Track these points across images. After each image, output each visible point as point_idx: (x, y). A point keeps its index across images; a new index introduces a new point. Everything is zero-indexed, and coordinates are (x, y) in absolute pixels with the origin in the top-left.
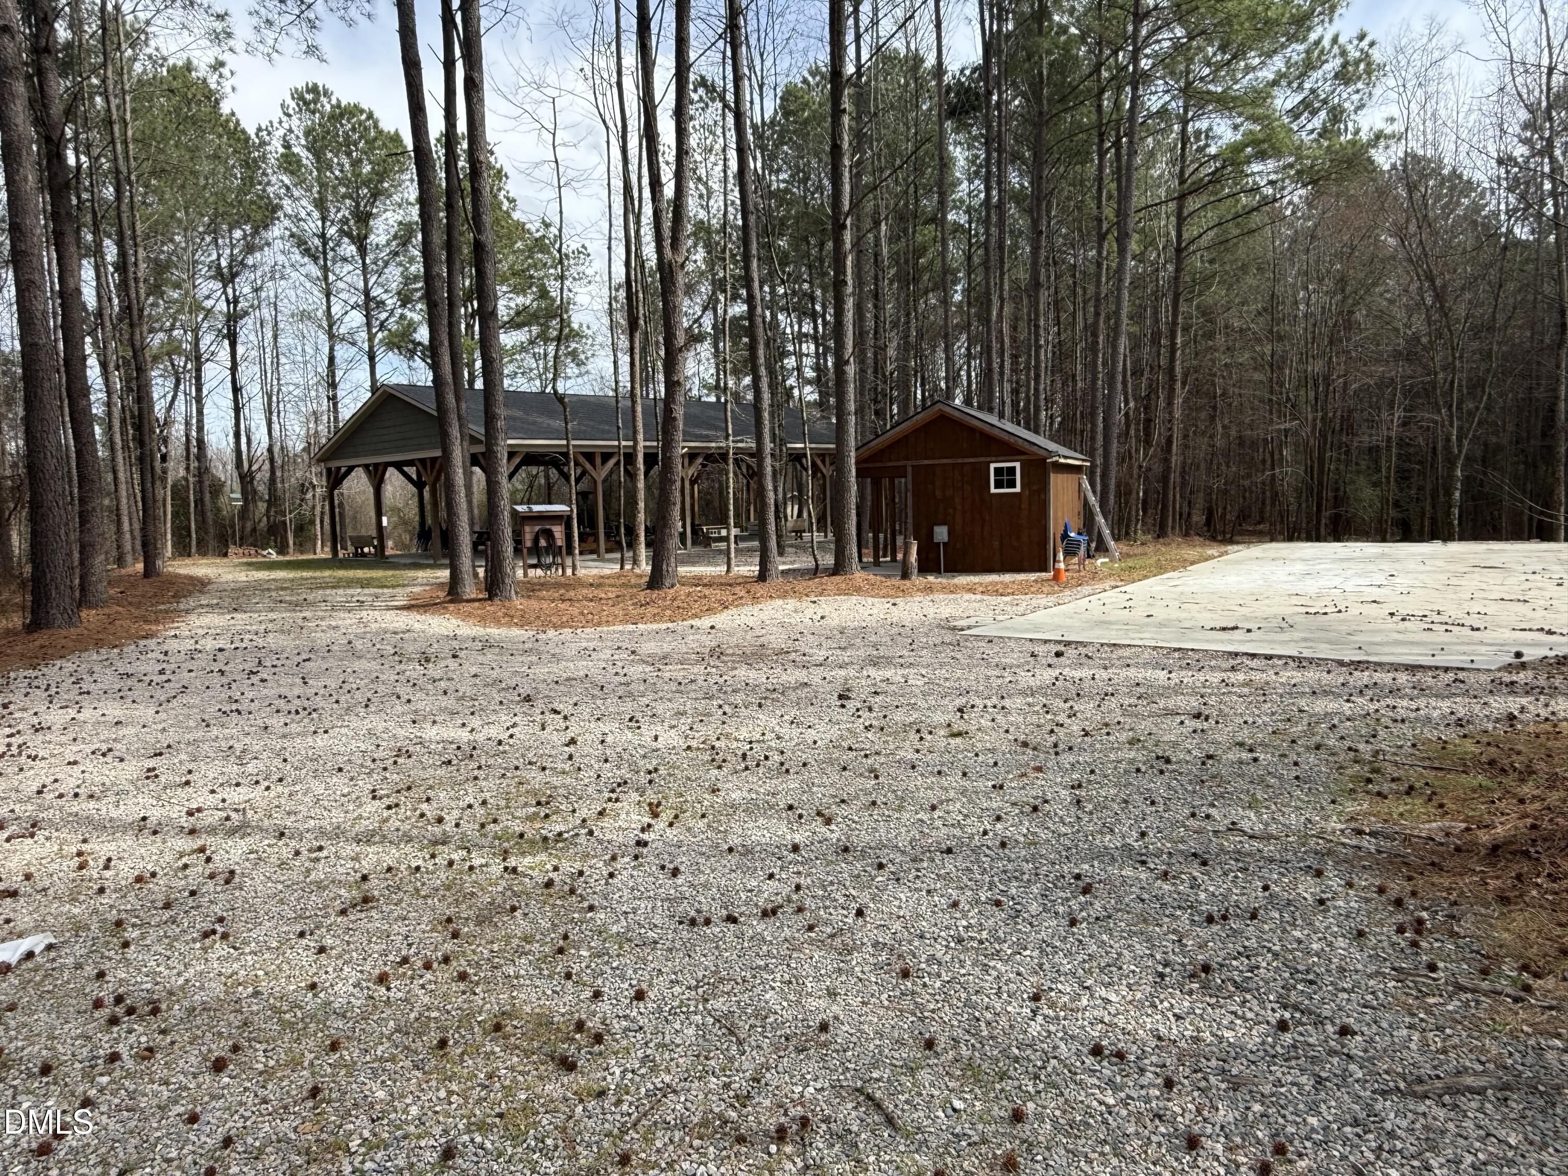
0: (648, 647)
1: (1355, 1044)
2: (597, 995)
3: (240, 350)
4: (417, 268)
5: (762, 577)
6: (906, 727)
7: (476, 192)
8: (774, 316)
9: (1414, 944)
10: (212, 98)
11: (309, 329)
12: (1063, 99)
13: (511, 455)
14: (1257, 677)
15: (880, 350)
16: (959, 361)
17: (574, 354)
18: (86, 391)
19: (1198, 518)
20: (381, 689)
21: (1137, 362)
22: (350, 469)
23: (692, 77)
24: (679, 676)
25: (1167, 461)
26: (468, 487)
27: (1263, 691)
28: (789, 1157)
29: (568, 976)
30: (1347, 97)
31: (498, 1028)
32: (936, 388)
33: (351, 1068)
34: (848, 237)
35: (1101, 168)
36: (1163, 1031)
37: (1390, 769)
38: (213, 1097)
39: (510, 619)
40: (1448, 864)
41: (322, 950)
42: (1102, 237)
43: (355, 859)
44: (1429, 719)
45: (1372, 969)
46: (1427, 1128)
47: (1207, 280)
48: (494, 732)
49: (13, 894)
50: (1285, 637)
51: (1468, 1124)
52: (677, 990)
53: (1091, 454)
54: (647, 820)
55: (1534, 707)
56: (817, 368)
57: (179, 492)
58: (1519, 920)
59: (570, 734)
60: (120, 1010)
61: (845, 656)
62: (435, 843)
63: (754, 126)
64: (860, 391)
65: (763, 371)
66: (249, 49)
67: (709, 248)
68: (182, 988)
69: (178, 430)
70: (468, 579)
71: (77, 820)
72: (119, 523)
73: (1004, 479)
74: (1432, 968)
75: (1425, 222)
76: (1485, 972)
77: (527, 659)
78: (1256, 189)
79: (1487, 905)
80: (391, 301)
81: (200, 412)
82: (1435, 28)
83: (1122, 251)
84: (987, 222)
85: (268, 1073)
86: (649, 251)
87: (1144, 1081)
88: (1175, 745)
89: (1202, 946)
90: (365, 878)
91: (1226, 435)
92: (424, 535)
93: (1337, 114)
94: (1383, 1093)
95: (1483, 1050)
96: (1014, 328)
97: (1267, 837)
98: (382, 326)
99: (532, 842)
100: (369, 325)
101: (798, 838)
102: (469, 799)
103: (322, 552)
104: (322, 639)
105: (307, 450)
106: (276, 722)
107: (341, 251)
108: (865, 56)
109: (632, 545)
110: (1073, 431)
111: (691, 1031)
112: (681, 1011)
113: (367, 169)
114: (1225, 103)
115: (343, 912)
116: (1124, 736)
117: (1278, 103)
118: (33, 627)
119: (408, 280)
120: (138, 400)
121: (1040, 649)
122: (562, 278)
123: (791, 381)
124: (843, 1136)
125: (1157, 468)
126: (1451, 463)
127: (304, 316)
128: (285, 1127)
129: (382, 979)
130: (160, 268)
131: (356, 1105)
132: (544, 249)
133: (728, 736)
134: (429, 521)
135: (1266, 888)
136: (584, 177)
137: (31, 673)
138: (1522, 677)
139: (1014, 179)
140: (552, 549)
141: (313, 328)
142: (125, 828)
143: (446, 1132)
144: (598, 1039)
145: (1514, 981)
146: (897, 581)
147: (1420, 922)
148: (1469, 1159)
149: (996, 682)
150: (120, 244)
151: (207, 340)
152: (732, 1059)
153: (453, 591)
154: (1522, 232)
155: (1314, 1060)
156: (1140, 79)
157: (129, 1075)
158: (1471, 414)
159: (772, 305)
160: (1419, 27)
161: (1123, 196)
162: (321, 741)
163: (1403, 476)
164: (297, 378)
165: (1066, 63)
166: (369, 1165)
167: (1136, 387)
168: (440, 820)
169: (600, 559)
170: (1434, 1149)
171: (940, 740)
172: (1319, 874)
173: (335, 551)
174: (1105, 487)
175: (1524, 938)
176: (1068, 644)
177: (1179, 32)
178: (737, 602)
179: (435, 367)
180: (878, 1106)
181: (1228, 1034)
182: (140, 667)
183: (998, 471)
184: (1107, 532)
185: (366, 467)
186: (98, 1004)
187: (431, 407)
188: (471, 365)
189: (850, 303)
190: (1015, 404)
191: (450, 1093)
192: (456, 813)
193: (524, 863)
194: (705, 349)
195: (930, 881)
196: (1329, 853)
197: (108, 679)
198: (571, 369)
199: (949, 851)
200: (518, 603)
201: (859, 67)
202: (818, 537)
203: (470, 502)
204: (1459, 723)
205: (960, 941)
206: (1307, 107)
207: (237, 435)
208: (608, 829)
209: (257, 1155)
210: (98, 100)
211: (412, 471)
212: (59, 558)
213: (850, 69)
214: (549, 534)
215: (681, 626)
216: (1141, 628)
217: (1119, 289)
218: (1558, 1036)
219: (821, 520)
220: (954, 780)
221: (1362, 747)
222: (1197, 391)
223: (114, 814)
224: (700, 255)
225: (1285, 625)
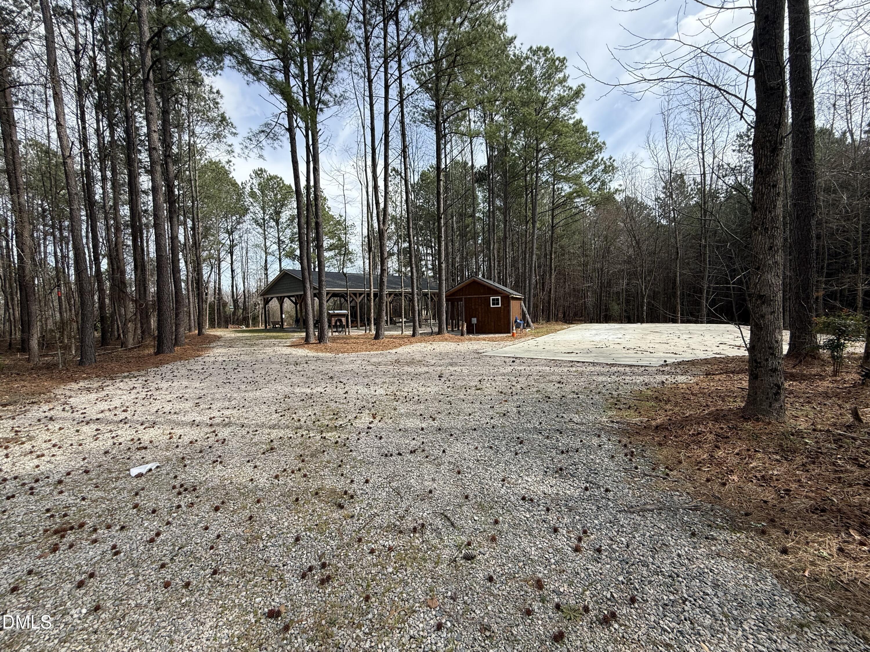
0: (373, 360)
1: (610, 495)
2: (352, 481)
3: (234, 257)
4: (296, 230)
5: (414, 335)
6: (461, 387)
7: (316, 205)
8: (418, 248)
9: (631, 460)
10: (226, 173)
11: (259, 250)
12: (514, 177)
13: (327, 294)
14: (579, 369)
15: (454, 259)
16: (480, 263)
17: (350, 260)
18: (179, 271)
19: (561, 315)
20: (280, 374)
21: (539, 264)
22: (272, 298)
23: (390, 168)
24: (384, 369)
25: (550, 296)
26: (313, 305)
27: (581, 373)
28: (417, 538)
29: (342, 475)
30: (606, 177)
31: (317, 494)
32: (473, 272)
33: (264, 509)
34: (442, 221)
35: (526, 200)
36: (546, 491)
37: (623, 400)
38: (214, 520)
39: (326, 350)
40: (642, 433)
41: (255, 467)
42: (527, 223)
43: (269, 434)
44: (636, 383)
45: (616, 469)
46: (634, 523)
47: (562, 237)
48: (319, 389)
49: (146, 448)
50: (589, 355)
51: (648, 522)
52: (380, 479)
53: (524, 294)
54: (371, 420)
55: (670, 379)
56: (432, 265)
57: (211, 306)
58: (665, 452)
59: (346, 390)
60: (182, 490)
61: (441, 362)
62: (297, 428)
63: (411, 185)
64: (447, 273)
65: (414, 266)
66: (239, 156)
67: (396, 224)
68: (205, 481)
69: (211, 285)
70: (312, 336)
71: (170, 421)
72: (190, 316)
73: (496, 302)
74: (636, 468)
75: (633, 219)
76: (654, 469)
77: (332, 364)
78: (577, 207)
79: (654, 446)
80: (287, 241)
81: (220, 278)
82: (634, 156)
83: (534, 227)
84: (489, 217)
85: (234, 511)
86: (376, 225)
87: (540, 509)
88: (552, 392)
89: (560, 462)
90: (272, 441)
91: (569, 288)
92: (297, 321)
93: (603, 183)
94: (620, 512)
95: (653, 496)
96: (499, 252)
97: (583, 424)
98: (284, 249)
99: (331, 428)
100: (279, 249)
101: (423, 425)
102: (310, 413)
103: (262, 327)
104: (260, 357)
105: (257, 291)
106: (243, 387)
107: (270, 224)
108: (448, 162)
109: (369, 324)
110: (518, 286)
111: (384, 494)
112: (381, 486)
113: (279, 196)
114: (567, 179)
115: (264, 453)
116: (535, 390)
117: (584, 180)
118: (157, 353)
119: (293, 234)
120: (198, 274)
121: (507, 360)
122: (346, 234)
123: (424, 269)
124: (436, 530)
125: (546, 298)
126: (643, 297)
127: (257, 246)
128: (239, 531)
129: (277, 477)
130: (207, 229)
131: (265, 522)
132: (340, 224)
133: (400, 390)
134: (299, 315)
135: (581, 441)
136: (353, 201)
137: (156, 369)
138: (666, 369)
139: (498, 203)
140: (342, 326)
141: (260, 250)
142: (187, 424)
143: (297, 531)
144: (352, 497)
145: (663, 472)
146: (459, 337)
147: (633, 452)
148: (648, 534)
149: (492, 371)
150: (193, 220)
151: (222, 254)
152: (398, 504)
153: (307, 340)
154: (664, 222)
155: (597, 500)
156: (539, 171)
157: (184, 513)
158: (649, 281)
159: (417, 244)
160: (629, 156)
161: (534, 209)
162: (258, 393)
163: (628, 302)
164: (254, 267)
165: (514, 166)
166: (269, 544)
167: (539, 272)
168: (299, 420)
169: (358, 329)
170: (637, 531)
171: (473, 391)
172: (599, 436)
173: (266, 326)
174: (529, 305)
175: (666, 457)
176: (516, 358)
177: (552, 156)
178: (405, 344)
179: (301, 263)
180: (449, 519)
181: (568, 492)
182: (195, 367)
183: (493, 300)
184: (530, 320)
185: (277, 297)
186: (174, 487)
187: (300, 277)
188: (314, 263)
189: (443, 243)
190: (499, 277)
191: (299, 517)
192: (305, 418)
193: (328, 435)
194: (395, 258)
195: (468, 440)
196: (603, 429)
197: (184, 371)
198: (349, 264)
199: (475, 429)
200: (329, 344)
201: (446, 165)
202: (432, 321)
203: (313, 310)
204: (646, 384)
205: (478, 461)
206: (594, 180)
207: (232, 286)
208: (358, 423)
209: (229, 541)
210: (187, 173)
211: (293, 299)
212: (168, 328)
213: (443, 166)
214: (341, 321)
215: (385, 352)
216: (541, 352)
217: (533, 239)
218: (678, 491)
219: (434, 316)
220: (477, 405)
221: (614, 393)
222: (559, 273)
223: (183, 419)
224: (393, 227)
225: (589, 351)
